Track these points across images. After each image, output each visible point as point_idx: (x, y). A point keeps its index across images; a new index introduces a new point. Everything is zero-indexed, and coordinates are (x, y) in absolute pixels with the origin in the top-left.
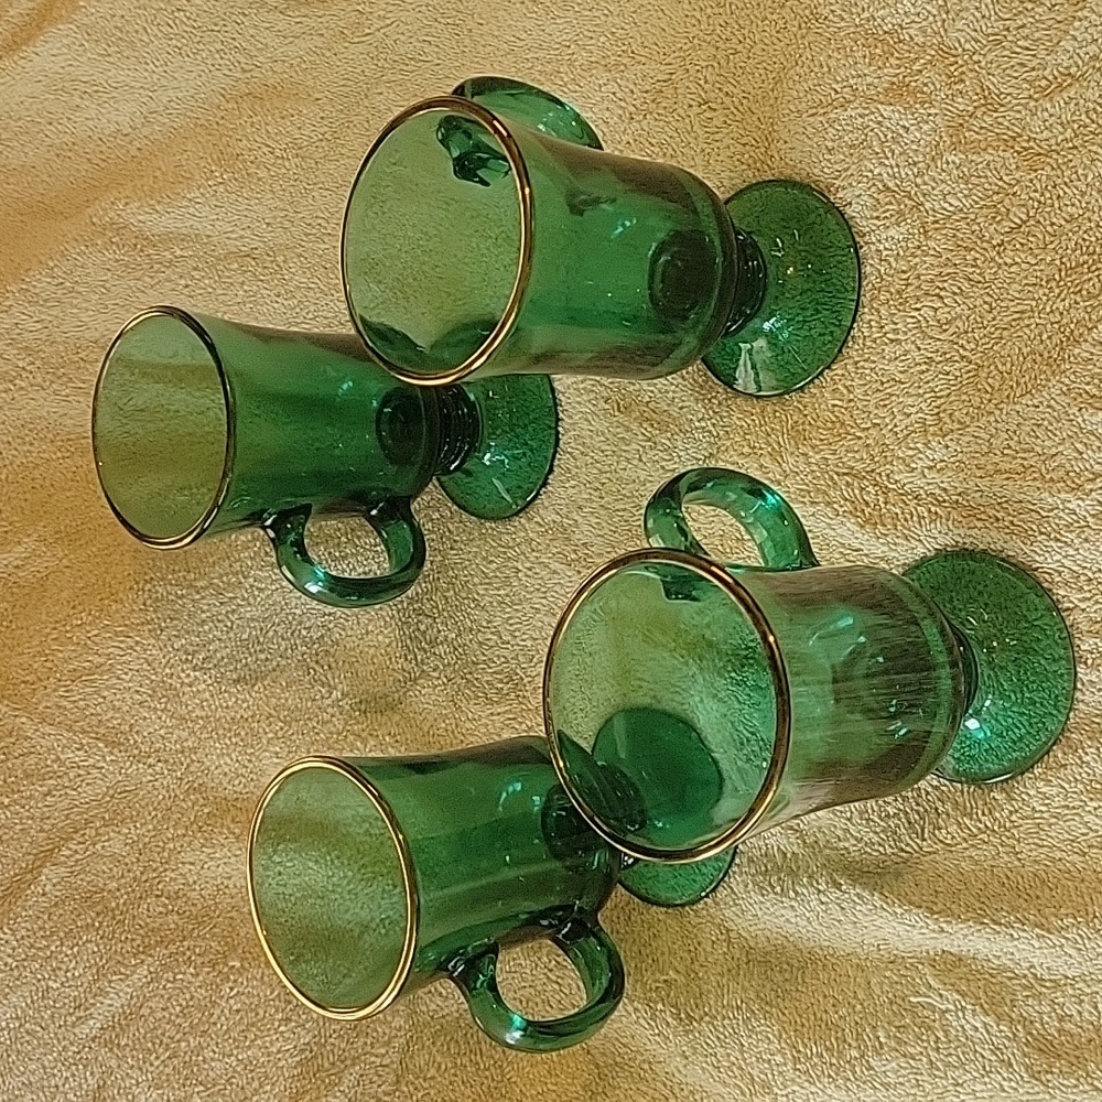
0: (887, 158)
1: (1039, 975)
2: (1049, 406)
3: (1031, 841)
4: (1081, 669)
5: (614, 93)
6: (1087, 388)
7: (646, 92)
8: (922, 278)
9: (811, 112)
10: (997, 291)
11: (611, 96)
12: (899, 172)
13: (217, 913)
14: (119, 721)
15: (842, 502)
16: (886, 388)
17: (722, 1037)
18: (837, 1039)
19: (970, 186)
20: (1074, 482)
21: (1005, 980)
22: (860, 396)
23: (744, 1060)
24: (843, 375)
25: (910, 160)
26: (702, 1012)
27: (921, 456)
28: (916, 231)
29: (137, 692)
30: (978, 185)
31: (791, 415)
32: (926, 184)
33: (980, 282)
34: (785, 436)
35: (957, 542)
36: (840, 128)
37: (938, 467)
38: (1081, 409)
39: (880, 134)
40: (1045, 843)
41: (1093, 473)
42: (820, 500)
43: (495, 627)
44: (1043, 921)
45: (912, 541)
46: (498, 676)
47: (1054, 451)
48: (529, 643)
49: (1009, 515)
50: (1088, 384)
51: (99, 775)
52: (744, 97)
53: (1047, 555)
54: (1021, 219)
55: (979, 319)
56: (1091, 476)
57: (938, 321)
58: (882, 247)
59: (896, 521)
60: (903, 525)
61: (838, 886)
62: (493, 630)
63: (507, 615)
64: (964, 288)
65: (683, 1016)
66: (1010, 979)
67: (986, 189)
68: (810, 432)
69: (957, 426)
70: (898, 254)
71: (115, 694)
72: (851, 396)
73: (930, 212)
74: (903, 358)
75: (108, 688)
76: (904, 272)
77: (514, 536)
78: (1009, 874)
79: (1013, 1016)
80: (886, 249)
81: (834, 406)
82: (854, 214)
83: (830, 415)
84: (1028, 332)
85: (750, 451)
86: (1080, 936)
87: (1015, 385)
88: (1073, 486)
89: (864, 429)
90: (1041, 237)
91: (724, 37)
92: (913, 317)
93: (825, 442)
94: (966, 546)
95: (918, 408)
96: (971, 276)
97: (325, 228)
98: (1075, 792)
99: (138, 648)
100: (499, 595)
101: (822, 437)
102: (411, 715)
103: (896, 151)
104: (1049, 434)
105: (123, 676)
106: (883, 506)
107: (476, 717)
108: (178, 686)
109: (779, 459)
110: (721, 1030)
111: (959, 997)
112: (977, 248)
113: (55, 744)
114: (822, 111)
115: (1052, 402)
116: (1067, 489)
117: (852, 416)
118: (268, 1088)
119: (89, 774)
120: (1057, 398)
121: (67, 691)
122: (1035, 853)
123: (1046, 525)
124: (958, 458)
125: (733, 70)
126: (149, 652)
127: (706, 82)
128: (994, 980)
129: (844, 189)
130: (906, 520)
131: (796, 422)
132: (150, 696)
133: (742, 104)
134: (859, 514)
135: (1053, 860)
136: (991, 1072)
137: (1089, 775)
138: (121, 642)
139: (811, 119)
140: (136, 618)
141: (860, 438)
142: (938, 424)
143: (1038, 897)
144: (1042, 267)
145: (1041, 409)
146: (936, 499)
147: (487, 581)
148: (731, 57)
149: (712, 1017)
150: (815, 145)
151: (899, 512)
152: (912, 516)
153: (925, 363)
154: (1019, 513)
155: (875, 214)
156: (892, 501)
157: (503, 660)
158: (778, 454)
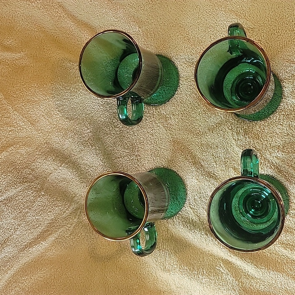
1: (249, 274)
4: (288, 216)
14: (36, 118)
16: (274, 134)
18: (192, 267)
22: (266, 132)
23: (165, 263)
24: (263, 124)
27: (275, 153)
29: (43, 112)
31: (245, 126)
34: (242, 130)
35: (273, 175)
36: (292, 69)
37: (278, 158)
45: (263, 170)
46: (129, 143)
48: (142, 139)
49: (289, 176)
51: (26, 131)
52: (271, 46)
53: (293, 189)
60: (262, 166)
61: (207, 235)
62: (133, 131)
63: (138, 129)
66: (241, 272)
68: (249, 133)
69: (287, 152)
71: (37, 110)
72: (264, 131)
74: (282, 130)
75: (36, 108)
76: (291, 111)
77: (149, 111)
79: (240, 280)
80: (289, 103)
81: (258, 130)
82: (285, 90)
83: (256, 132)
86: (265, 271)
89: (263, 140)
91: (273, 29)
92: (289, 122)
93: (252, 137)
94: (275, 177)
95: (279, 142)
97: (134, 5)
99: (48, 100)
101: (252, 136)
105: (41, 106)
107: (119, 150)
108: (53, 114)
109: (238, 135)
110: (161, 254)
111: (228, 271)
113: (17, 118)
114: (290, 62)
117: (262, 135)
118: (40, 227)
119: (23, 130)
121: (24, 104)
124: (284, 158)
125: (272, 38)
126: (50, 102)
127: (263, 36)
128: (237, 271)
129: (285, 83)
130: (264, 165)
131: (246, 128)
132: (46, 114)
133: (270, 47)
136: (230, 290)
137: (281, 238)
138: (44, 97)
139: (286, 62)
140: (49, 92)
141: (261, 141)
142: (282, 148)
143: (256, 258)
146: (273, 164)
148: (273, 34)
149: (160, 249)
150: (284, 69)
151: (263, 162)
152: (265, 165)
153: (287, 134)
154: (291, 177)
155: (291, 94)
156: (262, 159)
157: (132, 139)
158: (238, 133)
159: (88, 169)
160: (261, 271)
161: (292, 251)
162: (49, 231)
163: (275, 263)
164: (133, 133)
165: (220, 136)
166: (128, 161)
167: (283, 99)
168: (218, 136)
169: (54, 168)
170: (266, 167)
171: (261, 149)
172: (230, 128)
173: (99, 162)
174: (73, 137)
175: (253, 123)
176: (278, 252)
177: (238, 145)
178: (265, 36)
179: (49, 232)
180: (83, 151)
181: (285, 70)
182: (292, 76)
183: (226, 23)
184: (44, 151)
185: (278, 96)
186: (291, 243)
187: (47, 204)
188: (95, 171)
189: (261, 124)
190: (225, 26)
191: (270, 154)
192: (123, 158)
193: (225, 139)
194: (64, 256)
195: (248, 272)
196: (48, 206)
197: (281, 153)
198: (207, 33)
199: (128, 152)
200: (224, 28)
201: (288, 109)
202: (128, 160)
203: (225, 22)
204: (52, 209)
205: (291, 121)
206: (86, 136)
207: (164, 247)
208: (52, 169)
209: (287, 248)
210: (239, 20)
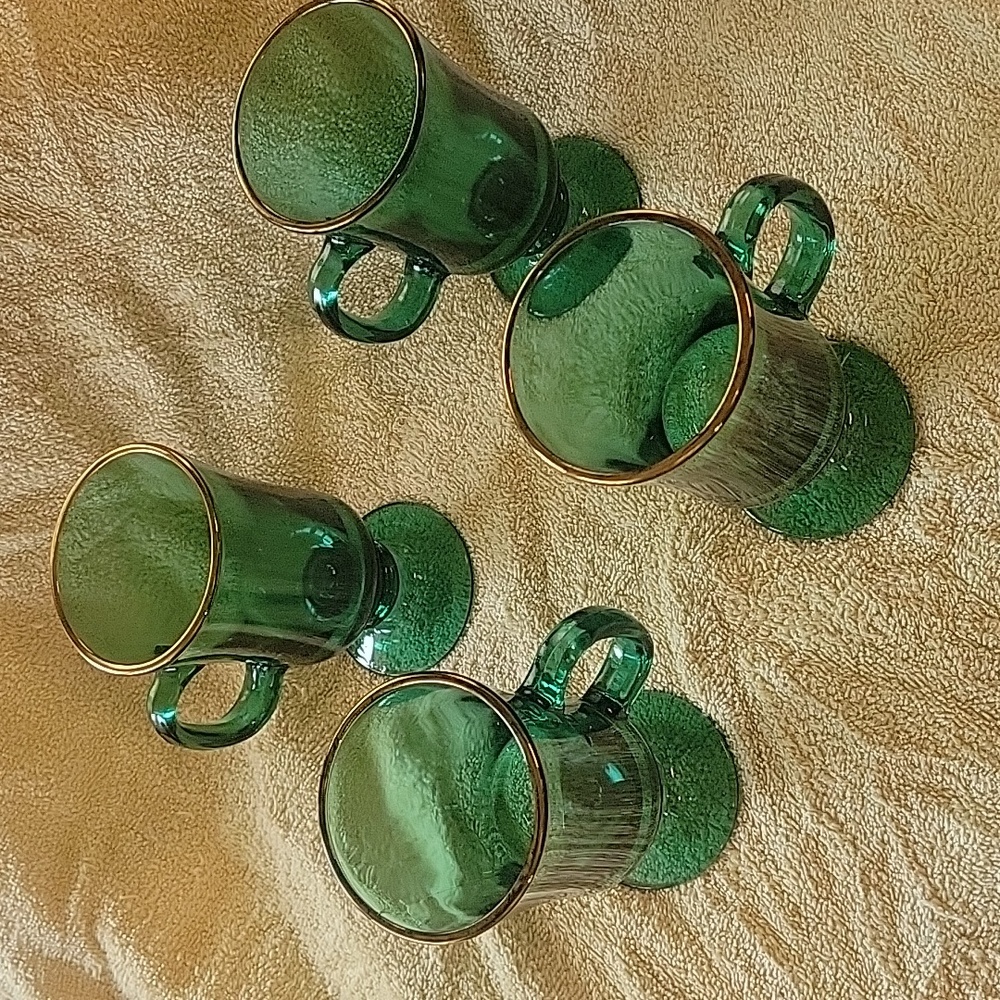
0: (973, 489)
1: (490, 977)
2: (861, 753)
3: (568, 916)
4: (700, 881)
5: (889, 165)
6: (893, 776)
7: (907, 200)
8: (897, 583)
9: (972, 386)
10: (922, 657)
11: (886, 165)
12: (967, 506)
13: (56, 353)
14: (107, 168)
15: (694, 622)
16: (798, 603)
17: (292, 768)
19: (989, 584)
20: (821, 803)
21: (471, 955)
22: (779, 584)
23: (291, 796)
24: (787, 554)
25: (982, 510)
26: (295, 737)
27: (766, 667)
28: (929, 553)
29: (139, 159)
30: (993, 590)
31: (731, 529)
32: (971, 538)
33: (921, 637)
34: (713, 536)
35: (725, 730)
36: (975, 424)
37: (767, 686)
38: (875, 781)
39: (988, 471)
40: (573, 928)
41: (836, 814)
42: (686, 603)
43: (421, 351)
44: (524, 965)
45: (704, 697)
46: (391, 384)
47: (834, 775)
48: (431, 391)
49: (768, 763)
50: (896, 775)
51: (59, 194)
52: (952, 310)
53: (759, 810)
54: (988, 643)
55: (892, 655)
56: (833, 815)
57: (872, 620)
58: (901, 527)
59: (709, 674)
60: (709, 683)
62: (419, 351)
63: (436, 355)
64: (908, 627)
65: (283, 725)
66: (474, 956)
67: (994, 598)
68: (728, 556)
69: (804, 684)
70: (904, 545)
71: (122, 147)
72: (775, 575)
73: (951, 556)
74: (828, 604)
75: (121, 138)
76: (893, 562)
77: (496, 316)
78: (537, 912)
79: (454, 978)
80: (902, 531)
81: (759, 563)
82: (914, 483)
83: (751, 566)
84: (906, 703)
85: (684, 511)
87: (861, 716)
88: (818, 805)
89: (756, 603)
90: (983, 670)
92: (862, 595)
93: (729, 576)
94: (727, 739)
95: (800, 639)
96: (921, 628)
98: (618, 932)
99: (168, 131)
100: (446, 337)
101: (731, 571)
102: (311, 342)
103: (982, 494)
104: (843, 765)
105: (139, 140)
106: (713, 657)
107: (350, 389)
108: (172, 179)
109: (693, 543)
110: (296, 764)
112: (945, 621)
113: (46, 142)
114: (979, 397)
115: (866, 755)
116: (813, 801)
117: (761, 585)
119: (52, 185)
120: (872, 758)
121: (89, 110)
122: (562, 923)
123: (779, 798)
124: (783, 699)
125: (970, 283)
126: (173, 139)
127: (947, 263)
128: (466, 947)
129: (928, 459)
130: (715, 682)
131: (729, 535)
132: (145, 171)
133: (946, 312)
134: (695, 642)
135: (566, 940)
136: (411, 987)
137: (636, 934)
138: (161, 114)
139: (967, 392)
140: (187, 105)
141: (749, 605)
142: (796, 666)
143: (536, 945)
144: (960, 686)
145: (857, 750)
146: (744, 697)
147: (449, 316)
149: (299, 749)
150: (949, 408)
151: (717, 672)
152: (720, 685)
153: (835, 628)
154: (774, 770)
155: (922, 506)
156: (721, 661)
157: (405, 377)
158: (695, 538)
159: (222, 396)
160: (524, 992)
161: (645, 990)
162: (13, 518)
163: (579, 993)
164: (415, 359)
165: (640, 514)
166: (360, 435)
167: (892, 507)
168: (635, 513)
169: (109, 343)
170: (717, 693)
171: (736, 629)
172: (683, 507)
173: (264, 395)
174: (212, 281)
175: (761, 532)
176: (607, 969)
177: (674, 575)
178: (951, 264)
179: (9, 523)
180: (227, 336)
181: (951, 418)
182: (962, 449)
183: (859, 152)
184: (97, 278)
185: (881, 489)
186: (655, 967)
187: (39, 438)
188: (241, 414)
189: (782, 550)
190: (850, 163)
191: (751, 660)
192: (349, 418)
193: (652, 533)
194: (30, 611)
195: (493, 970)
196: (39, 446)
197: (785, 678)
198: (786, 155)
199: (371, 410)
200: (845, 168)
201: (888, 549)
202: (362, 434)
203: (859, 148)
204: (50, 460)
205: (870, 595)
206: (258, 295)
207: (314, 751)
208: (103, 344)
209: (634, 974)
210: (905, 165)
